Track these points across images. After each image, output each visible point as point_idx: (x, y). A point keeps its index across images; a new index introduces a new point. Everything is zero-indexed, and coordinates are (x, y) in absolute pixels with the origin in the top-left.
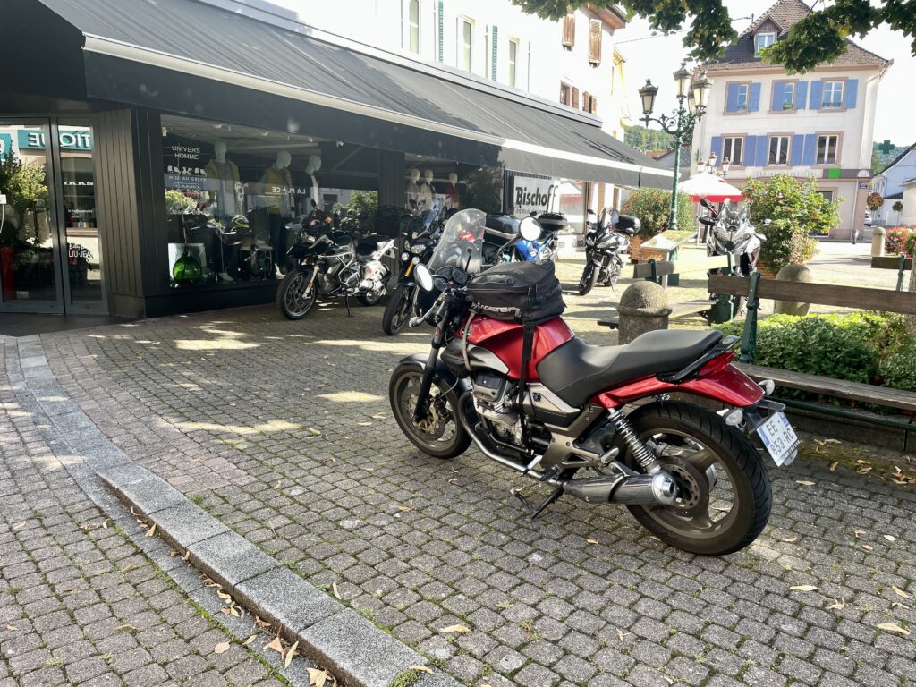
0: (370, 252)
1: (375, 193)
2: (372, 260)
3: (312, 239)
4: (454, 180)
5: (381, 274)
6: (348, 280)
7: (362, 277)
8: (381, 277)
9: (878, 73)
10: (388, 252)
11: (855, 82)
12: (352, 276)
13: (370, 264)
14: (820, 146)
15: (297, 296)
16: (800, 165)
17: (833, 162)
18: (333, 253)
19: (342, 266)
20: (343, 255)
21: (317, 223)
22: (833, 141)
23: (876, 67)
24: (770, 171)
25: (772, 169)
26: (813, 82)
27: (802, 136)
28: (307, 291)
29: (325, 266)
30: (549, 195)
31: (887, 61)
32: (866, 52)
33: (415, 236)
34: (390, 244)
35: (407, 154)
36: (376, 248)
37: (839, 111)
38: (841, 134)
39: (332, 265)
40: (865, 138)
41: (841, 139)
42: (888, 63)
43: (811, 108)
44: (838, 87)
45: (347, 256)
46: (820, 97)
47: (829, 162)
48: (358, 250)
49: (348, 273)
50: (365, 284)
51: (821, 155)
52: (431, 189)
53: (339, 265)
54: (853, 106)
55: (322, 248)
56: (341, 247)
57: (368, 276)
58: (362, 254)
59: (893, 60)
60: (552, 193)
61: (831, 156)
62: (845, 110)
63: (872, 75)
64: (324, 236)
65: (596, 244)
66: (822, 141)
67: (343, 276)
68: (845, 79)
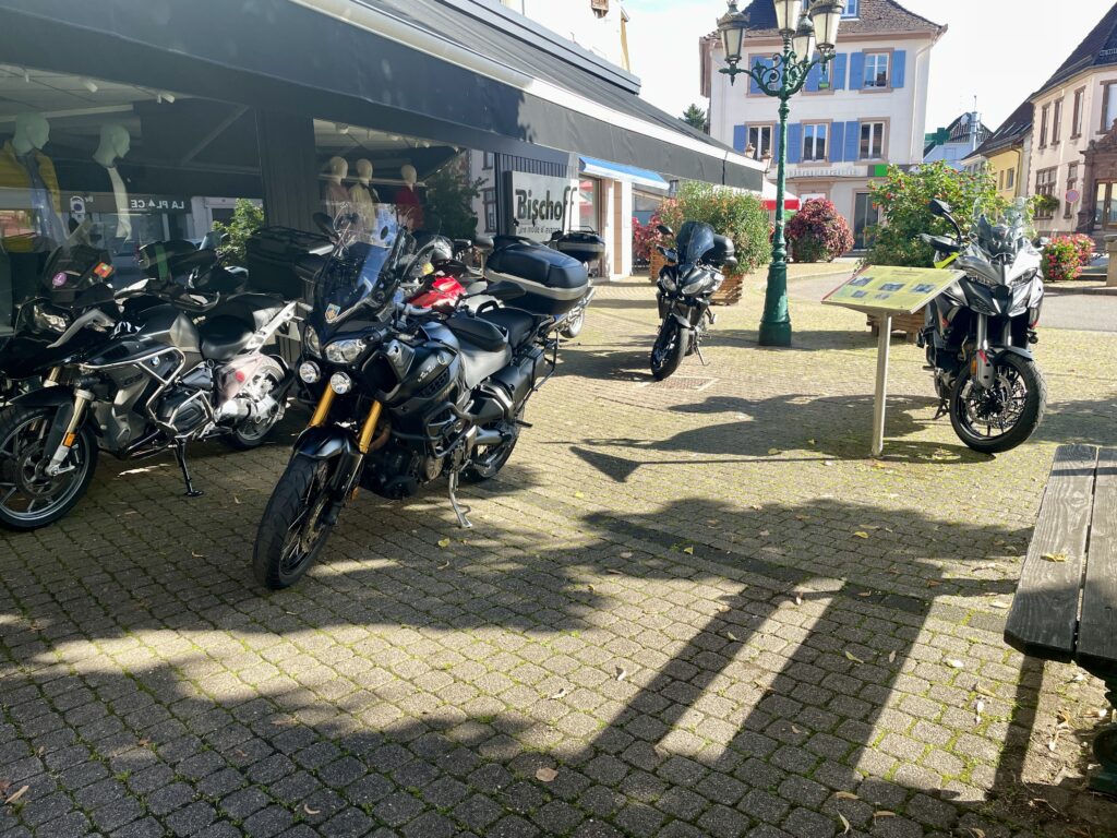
0: (238, 336)
1: (257, 206)
2: (245, 351)
3: (57, 322)
4: (411, 178)
5: (270, 377)
6: (173, 414)
7: (217, 398)
8: (269, 385)
9: (929, 42)
10: (284, 329)
11: (903, 53)
12: (185, 404)
13: (239, 364)
14: (862, 138)
15: (30, 470)
16: (840, 160)
17: (879, 157)
18: (124, 353)
19: (155, 384)
20: (155, 356)
21: (69, 278)
22: (878, 128)
23: (926, 36)
24: (806, 169)
25: (807, 166)
26: (853, 55)
27: (843, 123)
28: (61, 453)
29: (105, 386)
30: (565, 203)
31: (940, 27)
32: (914, 15)
33: (333, 315)
34: (287, 313)
35: (317, 123)
36: (251, 326)
37: (884, 91)
38: (887, 120)
39: (126, 385)
40: (914, 126)
41: (888, 127)
42: (942, 29)
43: (851, 88)
44: (882, 60)
45: (171, 357)
46: (861, 74)
47: (874, 157)
48: (202, 334)
49: (175, 395)
50: (230, 408)
51: (865, 149)
52: (371, 193)
53: (143, 384)
54: (900, 84)
55: (88, 343)
56: (148, 337)
57: (235, 390)
58: (215, 342)
59: (947, 25)
60: (569, 199)
61: (877, 150)
62: (892, 90)
63: (921, 45)
64: (94, 313)
65: (679, 288)
66: (866, 130)
67: (160, 406)
68: (891, 51)
